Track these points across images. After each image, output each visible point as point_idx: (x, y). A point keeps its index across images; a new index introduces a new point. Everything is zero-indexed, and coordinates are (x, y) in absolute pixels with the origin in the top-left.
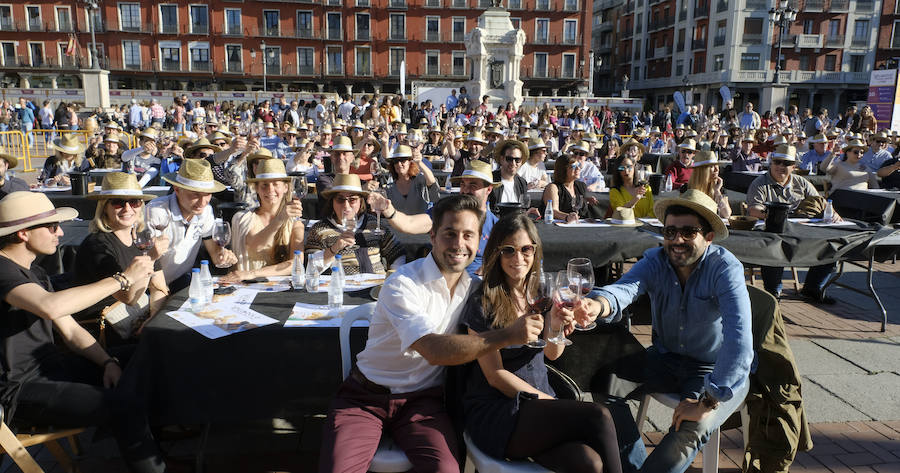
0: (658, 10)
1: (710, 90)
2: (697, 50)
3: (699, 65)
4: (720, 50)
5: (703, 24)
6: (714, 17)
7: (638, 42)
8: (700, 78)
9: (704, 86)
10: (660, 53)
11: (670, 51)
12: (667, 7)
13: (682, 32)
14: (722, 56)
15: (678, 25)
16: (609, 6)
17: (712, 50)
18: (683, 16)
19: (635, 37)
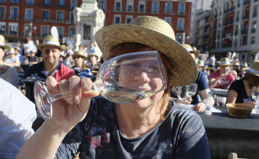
0: (228, 17)
1: (250, 53)
2: (244, 35)
3: (244, 41)
4: (253, 35)
5: (246, 23)
6: (251, 20)
7: (219, 31)
8: (245, 48)
9: (246, 51)
10: (228, 36)
11: (232, 35)
12: (232, 15)
13: (237, 26)
14: (254, 38)
15: (235, 24)
16: (207, 15)
17: (250, 35)
18: (238, 19)
19: (218, 29)
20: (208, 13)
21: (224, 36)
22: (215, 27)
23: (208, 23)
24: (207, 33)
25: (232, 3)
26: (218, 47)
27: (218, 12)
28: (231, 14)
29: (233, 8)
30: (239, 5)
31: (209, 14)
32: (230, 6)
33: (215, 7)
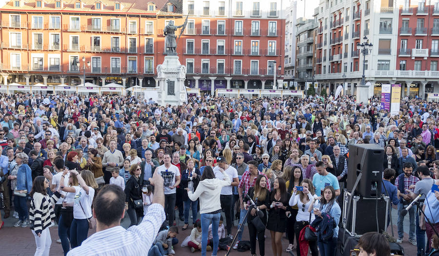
0: (335, 32)
2: (355, 57)
3: (356, 66)
5: (357, 42)
7: (325, 50)
8: (356, 74)
9: (358, 79)
10: (336, 58)
11: (341, 58)
12: (340, 30)
13: (346, 45)
14: (367, 61)
15: (344, 42)
16: (311, 28)
17: (362, 58)
18: (347, 37)
19: (324, 48)
20: (311, 24)
21: (331, 58)
22: (320, 45)
23: (311, 39)
24: (310, 52)
25: (340, 14)
26: (325, 73)
27: (323, 25)
28: (339, 28)
29: (340, 22)
30: (347, 18)
31: (313, 26)
32: (338, 18)
33: (319, 17)
